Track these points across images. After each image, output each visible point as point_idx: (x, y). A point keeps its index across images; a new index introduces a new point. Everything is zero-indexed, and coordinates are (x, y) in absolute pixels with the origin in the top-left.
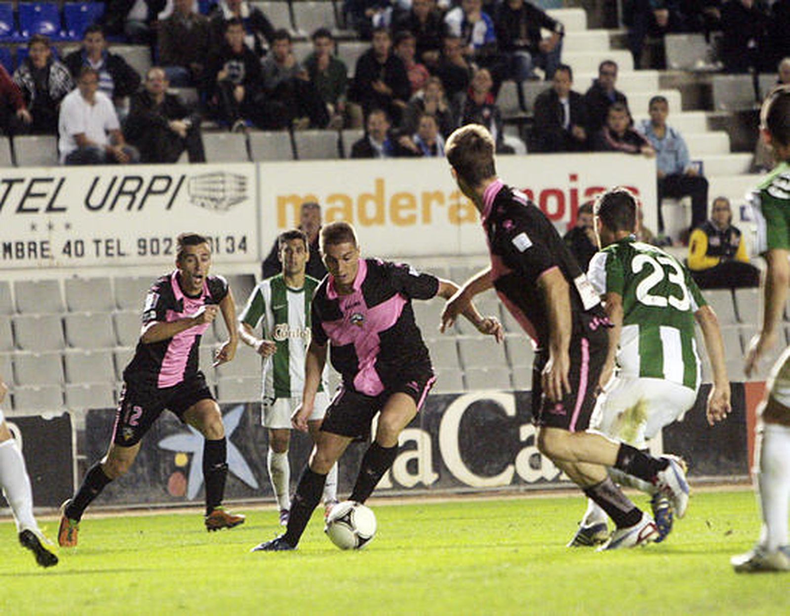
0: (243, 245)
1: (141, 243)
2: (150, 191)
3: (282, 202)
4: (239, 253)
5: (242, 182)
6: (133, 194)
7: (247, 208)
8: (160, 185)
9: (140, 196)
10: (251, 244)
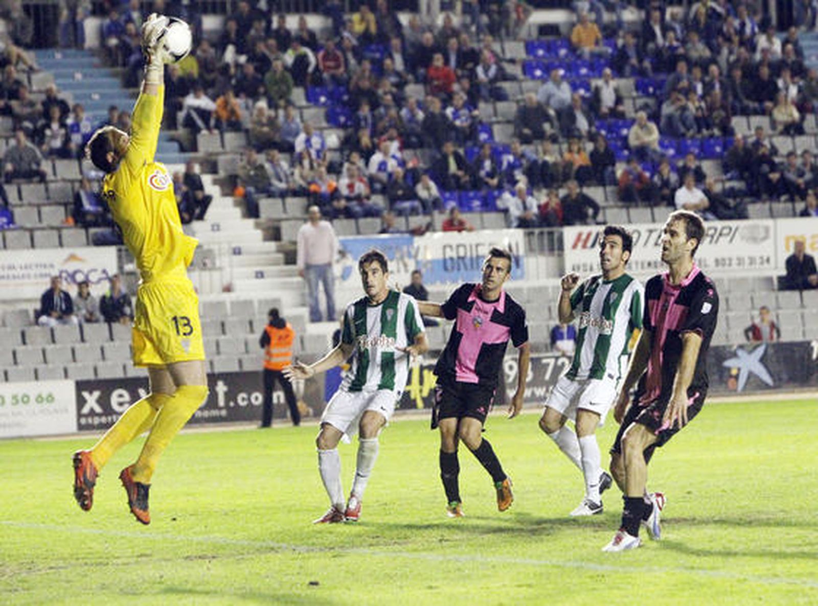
0: (768, 260)
1: (717, 261)
2: (721, 234)
3: (788, 239)
4: (766, 265)
5: (767, 230)
6: (712, 236)
7: (770, 242)
8: (725, 231)
9: (715, 238)
10: (772, 260)
